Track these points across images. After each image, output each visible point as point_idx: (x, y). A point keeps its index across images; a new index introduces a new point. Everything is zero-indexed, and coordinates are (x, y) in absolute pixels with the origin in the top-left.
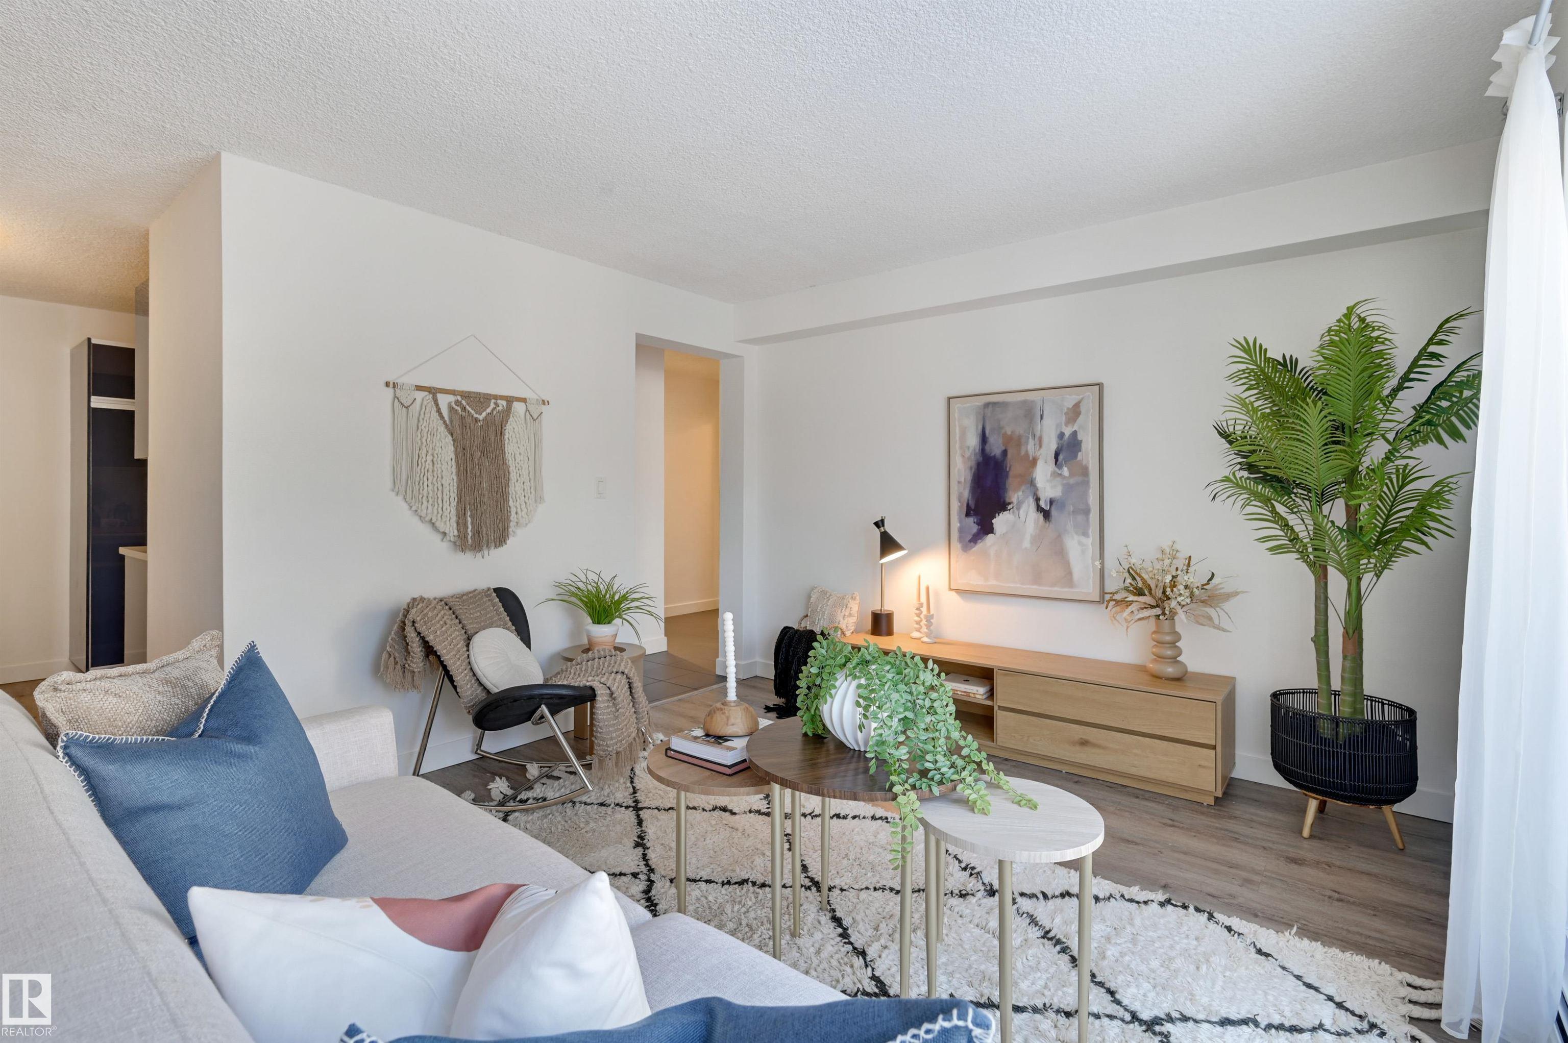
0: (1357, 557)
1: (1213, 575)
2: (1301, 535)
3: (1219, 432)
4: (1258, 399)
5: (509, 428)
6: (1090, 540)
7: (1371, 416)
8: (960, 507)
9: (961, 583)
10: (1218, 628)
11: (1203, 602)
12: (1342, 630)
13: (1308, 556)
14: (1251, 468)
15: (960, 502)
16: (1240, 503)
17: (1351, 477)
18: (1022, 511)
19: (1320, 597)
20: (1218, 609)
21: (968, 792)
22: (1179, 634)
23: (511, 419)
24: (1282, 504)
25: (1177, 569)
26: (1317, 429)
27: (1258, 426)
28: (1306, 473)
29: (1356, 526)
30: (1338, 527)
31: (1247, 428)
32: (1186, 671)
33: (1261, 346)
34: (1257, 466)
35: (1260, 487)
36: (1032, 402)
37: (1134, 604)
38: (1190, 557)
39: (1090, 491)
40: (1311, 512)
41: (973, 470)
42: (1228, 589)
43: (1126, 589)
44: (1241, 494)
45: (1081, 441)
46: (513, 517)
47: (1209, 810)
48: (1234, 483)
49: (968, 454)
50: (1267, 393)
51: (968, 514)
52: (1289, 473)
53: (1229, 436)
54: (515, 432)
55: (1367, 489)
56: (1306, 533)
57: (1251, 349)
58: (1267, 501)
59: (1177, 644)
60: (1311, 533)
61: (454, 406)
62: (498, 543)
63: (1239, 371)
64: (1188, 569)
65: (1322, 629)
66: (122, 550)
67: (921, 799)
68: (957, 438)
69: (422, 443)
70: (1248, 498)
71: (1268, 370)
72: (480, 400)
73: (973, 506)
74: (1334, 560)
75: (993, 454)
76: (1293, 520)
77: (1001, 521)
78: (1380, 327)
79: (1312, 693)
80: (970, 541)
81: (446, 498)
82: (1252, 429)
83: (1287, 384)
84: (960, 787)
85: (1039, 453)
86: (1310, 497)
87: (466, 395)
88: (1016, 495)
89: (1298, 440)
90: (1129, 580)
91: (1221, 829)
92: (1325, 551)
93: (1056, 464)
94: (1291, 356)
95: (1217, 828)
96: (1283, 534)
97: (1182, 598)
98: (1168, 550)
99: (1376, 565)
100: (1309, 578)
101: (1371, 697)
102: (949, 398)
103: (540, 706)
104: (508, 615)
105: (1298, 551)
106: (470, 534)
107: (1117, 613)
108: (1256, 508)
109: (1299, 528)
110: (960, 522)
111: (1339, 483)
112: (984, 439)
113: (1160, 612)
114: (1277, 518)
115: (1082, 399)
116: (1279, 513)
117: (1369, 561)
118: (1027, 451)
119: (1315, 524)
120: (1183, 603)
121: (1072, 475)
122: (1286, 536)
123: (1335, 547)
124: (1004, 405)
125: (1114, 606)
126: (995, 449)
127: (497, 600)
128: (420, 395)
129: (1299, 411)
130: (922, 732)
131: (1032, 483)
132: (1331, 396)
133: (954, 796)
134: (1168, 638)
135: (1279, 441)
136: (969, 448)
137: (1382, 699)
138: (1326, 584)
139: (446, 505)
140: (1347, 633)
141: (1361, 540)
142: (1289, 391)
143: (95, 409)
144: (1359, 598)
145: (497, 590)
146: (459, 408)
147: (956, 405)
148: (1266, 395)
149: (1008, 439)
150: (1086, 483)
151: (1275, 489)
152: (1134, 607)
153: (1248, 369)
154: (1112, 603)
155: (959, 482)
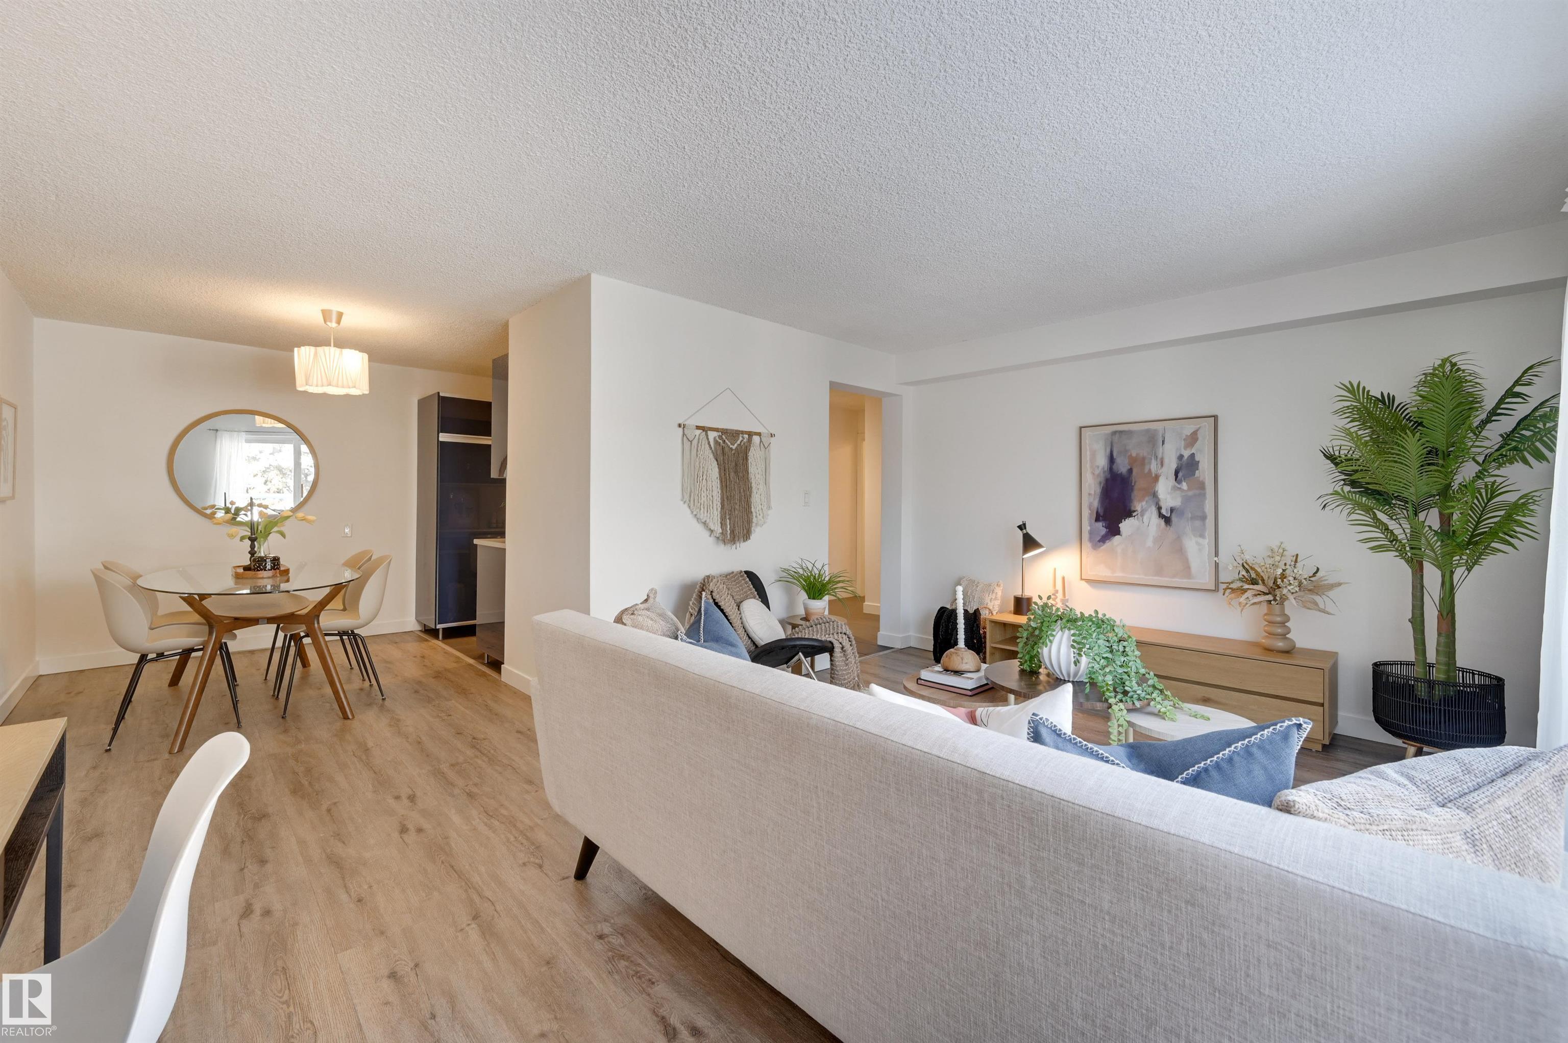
0: (1451, 554)
1: (1318, 569)
2: (1400, 537)
3: (1325, 455)
4: (1360, 429)
5: (751, 454)
6: (1207, 541)
7: (1463, 443)
8: (1090, 514)
9: (1091, 574)
10: (1324, 611)
11: (1310, 590)
12: (1437, 613)
13: (1406, 554)
14: (1353, 484)
15: (1090, 510)
16: (1346, 512)
17: (1445, 492)
18: (1145, 517)
19: (1417, 586)
20: (1324, 597)
21: (1159, 706)
22: (1289, 617)
23: (752, 448)
24: (1383, 512)
25: (1285, 564)
26: (1415, 454)
27: (1362, 451)
28: (1403, 487)
29: (1449, 530)
30: (1434, 531)
31: (1351, 452)
32: (1295, 646)
33: (1364, 388)
34: (1359, 482)
35: (1364, 499)
36: (1156, 430)
37: (1249, 591)
38: (1297, 555)
39: (1207, 502)
40: (1407, 518)
41: (1102, 485)
42: (1331, 580)
43: (1240, 580)
44: (1348, 504)
45: (1199, 462)
46: (754, 520)
47: (1318, 754)
48: (1342, 496)
49: (1097, 472)
50: (1369, 424)
51: (1097, 520)
52: (1391, 488)
53: (1336, 459)
54: (755, 455)
55: (1459, 501)
56: (1404, 536)
57: (1353, 390)
58: (1368, 510)
59: (1286, 624)
60: (1408, 535)
61: (718, 440)
62: (745, 539)
63: (1344, 407)
64: (1295, 565)
65: (1418, 612)
66: (476, 541)
67: (1129, 711)
68: (1088, 459)
69: (700, 467)
70: (1353, 508)
71: (1370, 405)
72: (733, 434)
73: (1101, 512)
74: (1429, 557)
75: (1120, 472)
76: (1392, 525)
77: (1126, 526)
78: (1471, 373)
79: (1409, 664)
80: (1099, 541)
81: (715, 507)
82: (1355, 453)
83: (1388, 416)
84: (1152, 703)
85: (1161, 471)
86: (1408, 507)
87: (724, 432)
88: (1140, 505)
89: (1396, 462)
90: (1244, 573)
91: (1330, 767)
92: (1421, 549)
93: (1176, 480)
94: (1389, 393)
95: (1326, 767)
96: (1383, 536)
97: (1292, 587)
98: (1276, 549)
99: (1467, 561)
100: (1405, 571)
101: (1462, 668)
102: (1081, 428)
103: (798, 653)
104: (756, 591)
105: (1397, 550)
106: (729, 532)
107: (1231, 599)
108: (1360, 516)
109: (1398, 531)
110: (1090, 525)
111: (1434, 496)
112: (1112, 460)
113: (1272, 599)
114: (1378, 523)
115: (1199, 428)
116: (1380, 520)
117: (1461, 557)
118: (1150, 470)
119: (1411, 527)
120: (1292, 591)
121: (1189, 489)
122: (1386, 538)
123: (1431, 547)
124: (1129, 433)
125: (1230, 593)
126: (1122, 467)
127: (748, 579)
128: (698, 432)
129: (1397, 439)
130: (1119, 668)
131: (1155, 495)
132: (1427, 428)
133: (1149, 709)
134: (1279, 619)
135: (1381, 463)
136: (1098, 467)
137: (1472, 670)
138: (1422, 576)
139: (715, 511)
140: (1442, 615)
141: (1455, 541)
142: (1389, 422)
143: (442, 442)
144: (1452, 588)
145: (746, 572)
146: (721, 441)
147: (1087, 433)
148: (1367, 426)
149: (1133, 460)
150: (1203, 495)
151: (1378, 500)
152: (1249, 594)
153: (1352, 405)
154: (1228, 591)
155: (1090, 494)
